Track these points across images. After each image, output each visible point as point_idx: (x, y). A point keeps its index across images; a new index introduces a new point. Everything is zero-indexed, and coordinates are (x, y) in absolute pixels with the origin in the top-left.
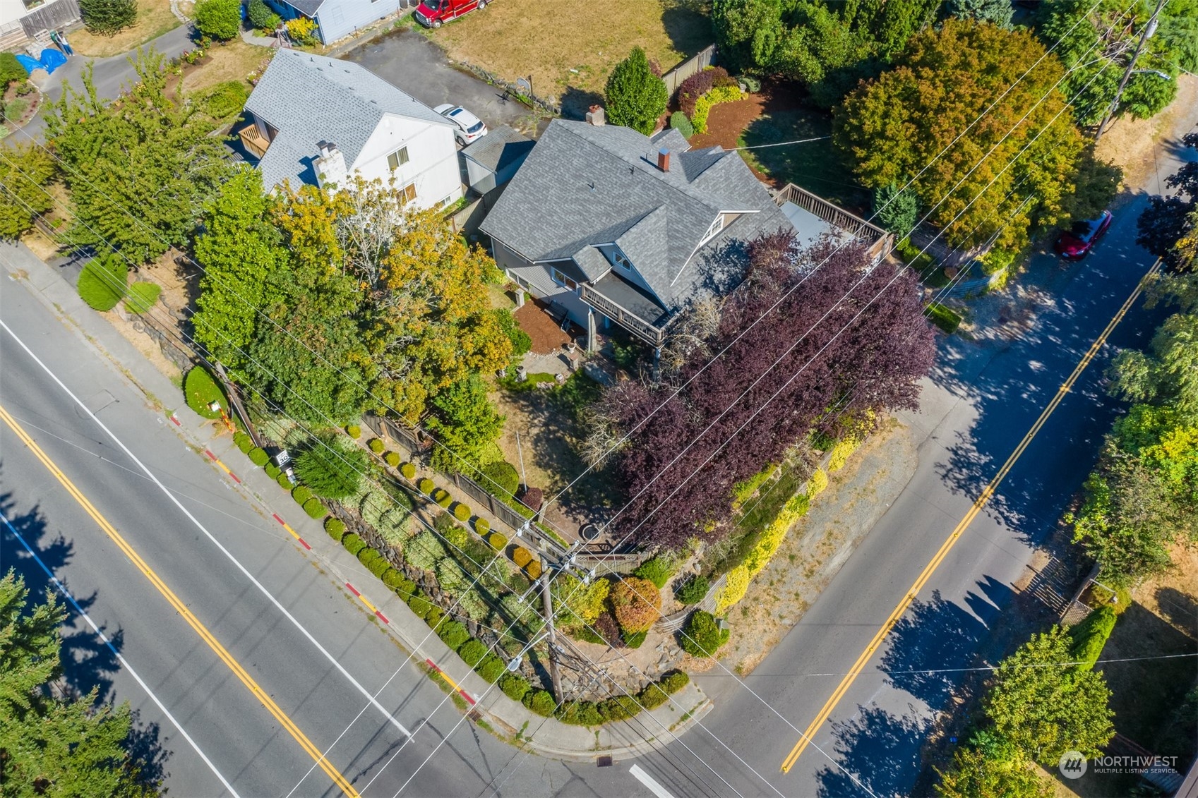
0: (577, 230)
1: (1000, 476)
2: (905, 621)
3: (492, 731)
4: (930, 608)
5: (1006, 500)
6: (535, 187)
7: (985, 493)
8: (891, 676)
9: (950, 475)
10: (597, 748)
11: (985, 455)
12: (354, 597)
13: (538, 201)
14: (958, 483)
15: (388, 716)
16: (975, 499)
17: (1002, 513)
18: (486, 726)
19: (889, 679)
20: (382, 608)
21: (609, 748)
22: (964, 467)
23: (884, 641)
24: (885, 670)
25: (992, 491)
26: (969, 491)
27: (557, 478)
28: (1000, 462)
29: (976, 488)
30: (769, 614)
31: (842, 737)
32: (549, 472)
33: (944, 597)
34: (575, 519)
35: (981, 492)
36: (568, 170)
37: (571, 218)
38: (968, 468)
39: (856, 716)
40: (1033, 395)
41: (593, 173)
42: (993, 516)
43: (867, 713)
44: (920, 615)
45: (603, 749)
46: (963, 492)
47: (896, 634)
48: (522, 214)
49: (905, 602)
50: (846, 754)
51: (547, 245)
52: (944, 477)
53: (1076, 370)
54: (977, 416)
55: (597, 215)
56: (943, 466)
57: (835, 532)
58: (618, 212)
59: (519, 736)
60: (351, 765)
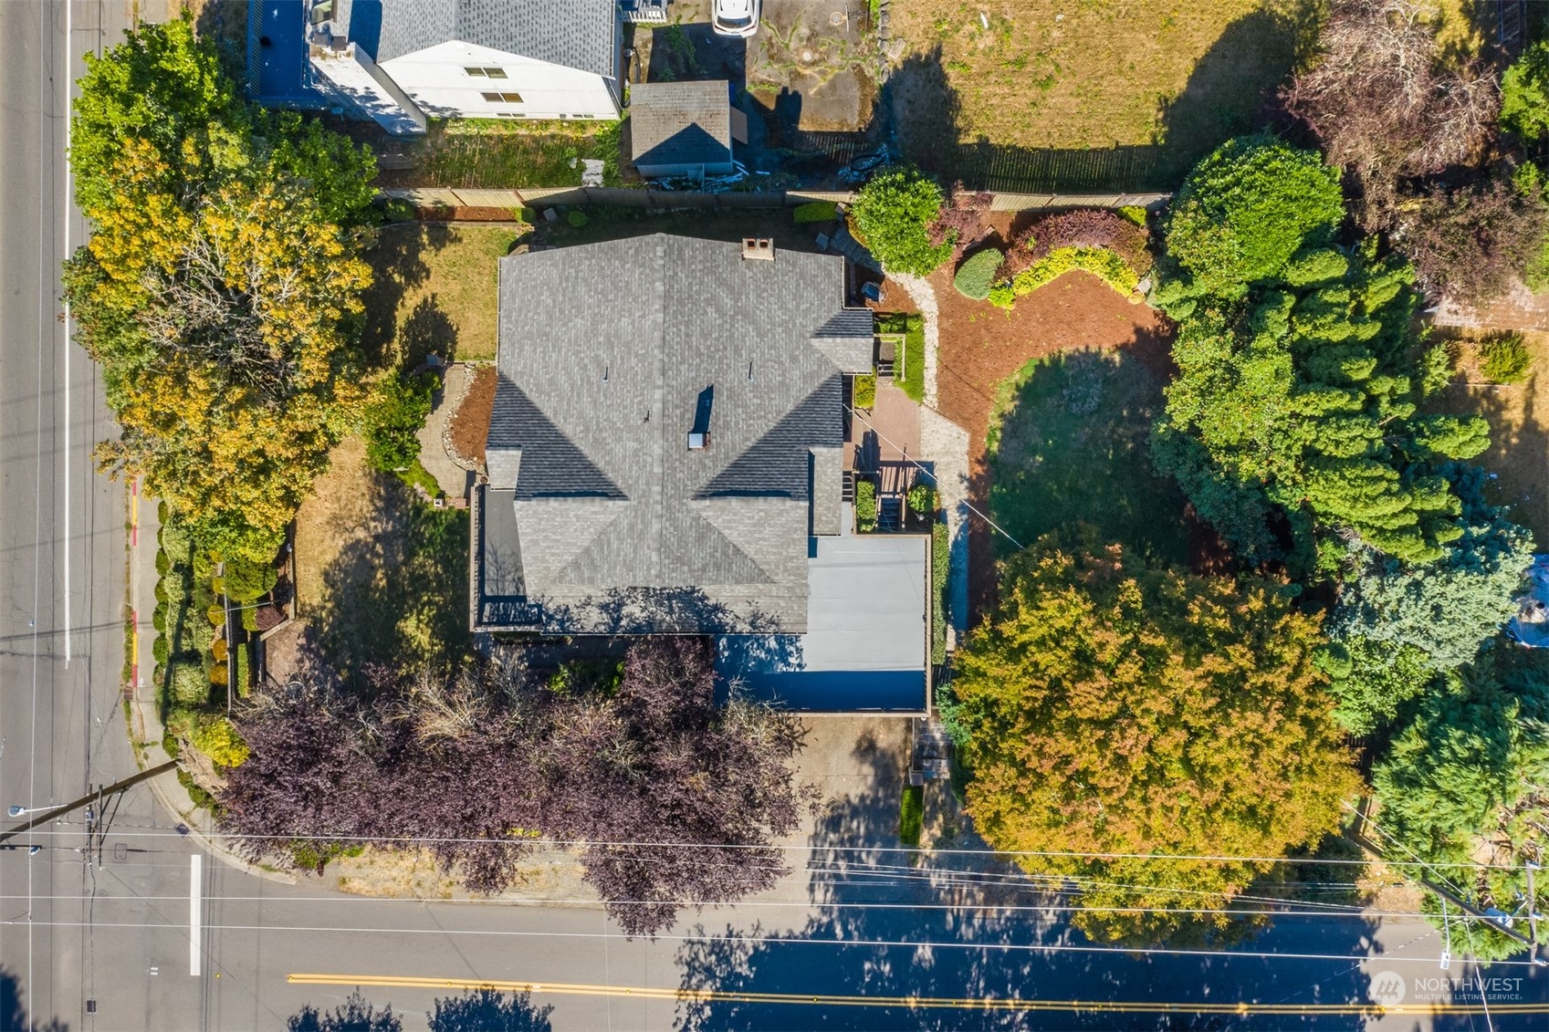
0: (554, 400)
1: (733, 996)
2: (499, 997)
3: (129, 719)
4: (529, 1012)
5: (709, 1018)
6: (573, 292)
7: (700, 993)
8: (437, 1017)
9: (696, 948)
10: (184, 816)
11: (750, 967)
12: (131, 491)
13: (562, 312)
14: (693, 960)
15: (67, 627)
16: (686, 986)
17: (689, 1021)
18: (129, 712)
19: (433, 1017)
20: (143, 526)
21: (194, 825)
22: (717, 954)
23: (466, 990)
24: (439, 1008)
25: (709, 998)
26: (690, 976)
27: (329, 605)
28: (750, 986)
29: (701, 981)
30: (413, 871)
31: (352, 1008)
32: (329, 591)
33: (550, 1017)
34: (301, 661)
35: (699, 988)
36: (612, 321)
37: (562, 378)
38: (719, 960)
39: (379, 1008)
40: (878, 976)
41: (623, 363)
42: (678, 1015)
43: (388, 1015)
44: (515, 1007)
45: (189, 822)
46: (685, 970)
47: (480, 997)
48: (538, 303)
49: (520, 987)
50: (341, 1020)
51: (522, 374)
52: (691, 942)
53: (954, 1001)
54: (798, 929)
55: (581, 415)
56: (701, 933)
57: (543, 876)
58: (596, 440)
59: (142, 745)
60: (9, 638)
